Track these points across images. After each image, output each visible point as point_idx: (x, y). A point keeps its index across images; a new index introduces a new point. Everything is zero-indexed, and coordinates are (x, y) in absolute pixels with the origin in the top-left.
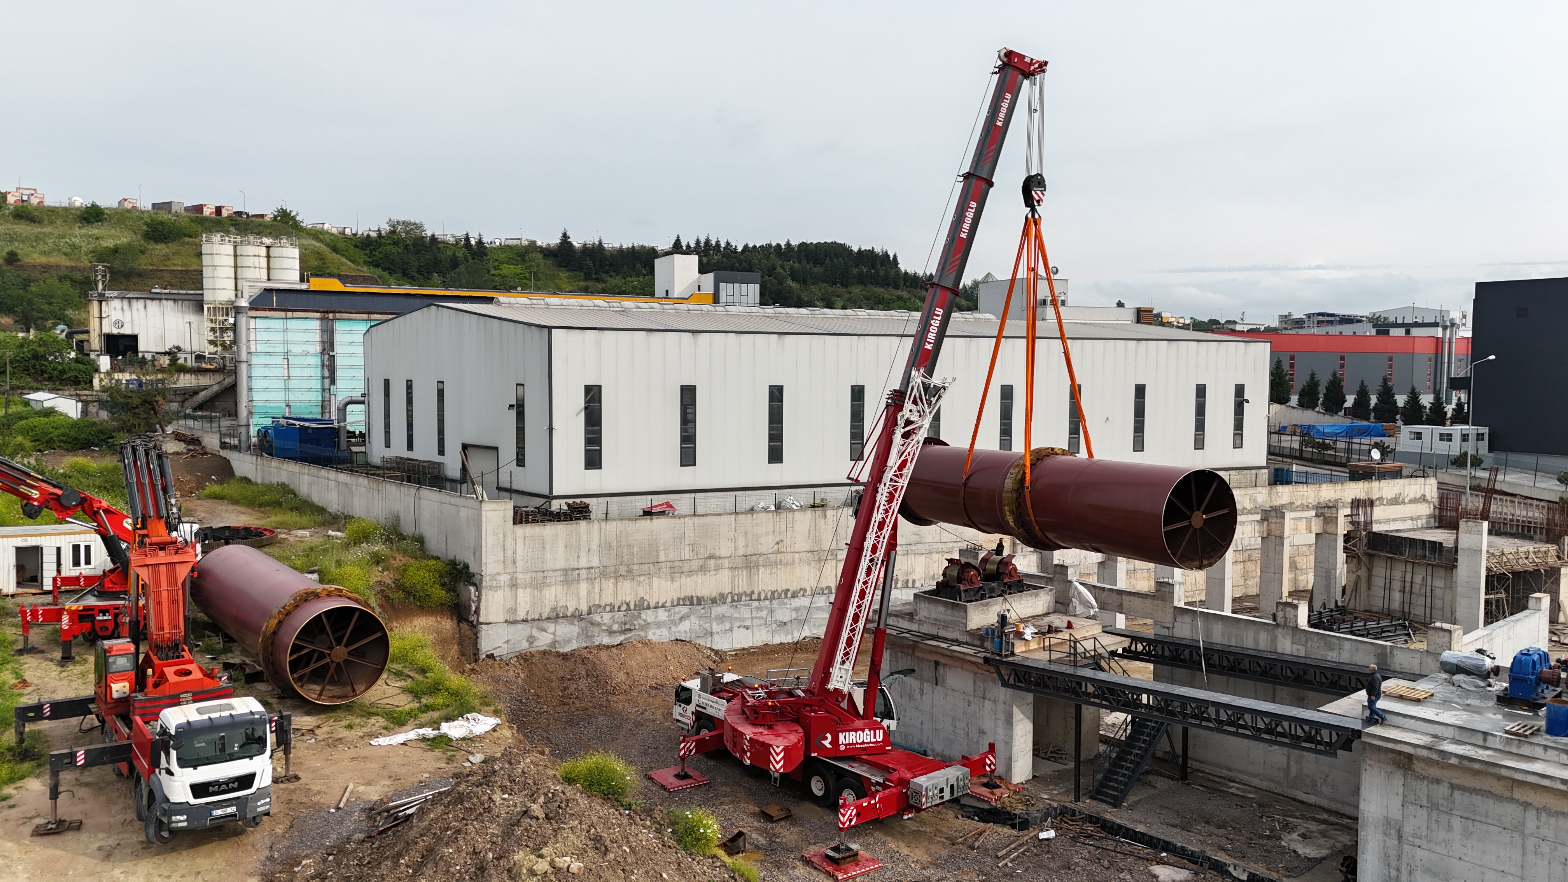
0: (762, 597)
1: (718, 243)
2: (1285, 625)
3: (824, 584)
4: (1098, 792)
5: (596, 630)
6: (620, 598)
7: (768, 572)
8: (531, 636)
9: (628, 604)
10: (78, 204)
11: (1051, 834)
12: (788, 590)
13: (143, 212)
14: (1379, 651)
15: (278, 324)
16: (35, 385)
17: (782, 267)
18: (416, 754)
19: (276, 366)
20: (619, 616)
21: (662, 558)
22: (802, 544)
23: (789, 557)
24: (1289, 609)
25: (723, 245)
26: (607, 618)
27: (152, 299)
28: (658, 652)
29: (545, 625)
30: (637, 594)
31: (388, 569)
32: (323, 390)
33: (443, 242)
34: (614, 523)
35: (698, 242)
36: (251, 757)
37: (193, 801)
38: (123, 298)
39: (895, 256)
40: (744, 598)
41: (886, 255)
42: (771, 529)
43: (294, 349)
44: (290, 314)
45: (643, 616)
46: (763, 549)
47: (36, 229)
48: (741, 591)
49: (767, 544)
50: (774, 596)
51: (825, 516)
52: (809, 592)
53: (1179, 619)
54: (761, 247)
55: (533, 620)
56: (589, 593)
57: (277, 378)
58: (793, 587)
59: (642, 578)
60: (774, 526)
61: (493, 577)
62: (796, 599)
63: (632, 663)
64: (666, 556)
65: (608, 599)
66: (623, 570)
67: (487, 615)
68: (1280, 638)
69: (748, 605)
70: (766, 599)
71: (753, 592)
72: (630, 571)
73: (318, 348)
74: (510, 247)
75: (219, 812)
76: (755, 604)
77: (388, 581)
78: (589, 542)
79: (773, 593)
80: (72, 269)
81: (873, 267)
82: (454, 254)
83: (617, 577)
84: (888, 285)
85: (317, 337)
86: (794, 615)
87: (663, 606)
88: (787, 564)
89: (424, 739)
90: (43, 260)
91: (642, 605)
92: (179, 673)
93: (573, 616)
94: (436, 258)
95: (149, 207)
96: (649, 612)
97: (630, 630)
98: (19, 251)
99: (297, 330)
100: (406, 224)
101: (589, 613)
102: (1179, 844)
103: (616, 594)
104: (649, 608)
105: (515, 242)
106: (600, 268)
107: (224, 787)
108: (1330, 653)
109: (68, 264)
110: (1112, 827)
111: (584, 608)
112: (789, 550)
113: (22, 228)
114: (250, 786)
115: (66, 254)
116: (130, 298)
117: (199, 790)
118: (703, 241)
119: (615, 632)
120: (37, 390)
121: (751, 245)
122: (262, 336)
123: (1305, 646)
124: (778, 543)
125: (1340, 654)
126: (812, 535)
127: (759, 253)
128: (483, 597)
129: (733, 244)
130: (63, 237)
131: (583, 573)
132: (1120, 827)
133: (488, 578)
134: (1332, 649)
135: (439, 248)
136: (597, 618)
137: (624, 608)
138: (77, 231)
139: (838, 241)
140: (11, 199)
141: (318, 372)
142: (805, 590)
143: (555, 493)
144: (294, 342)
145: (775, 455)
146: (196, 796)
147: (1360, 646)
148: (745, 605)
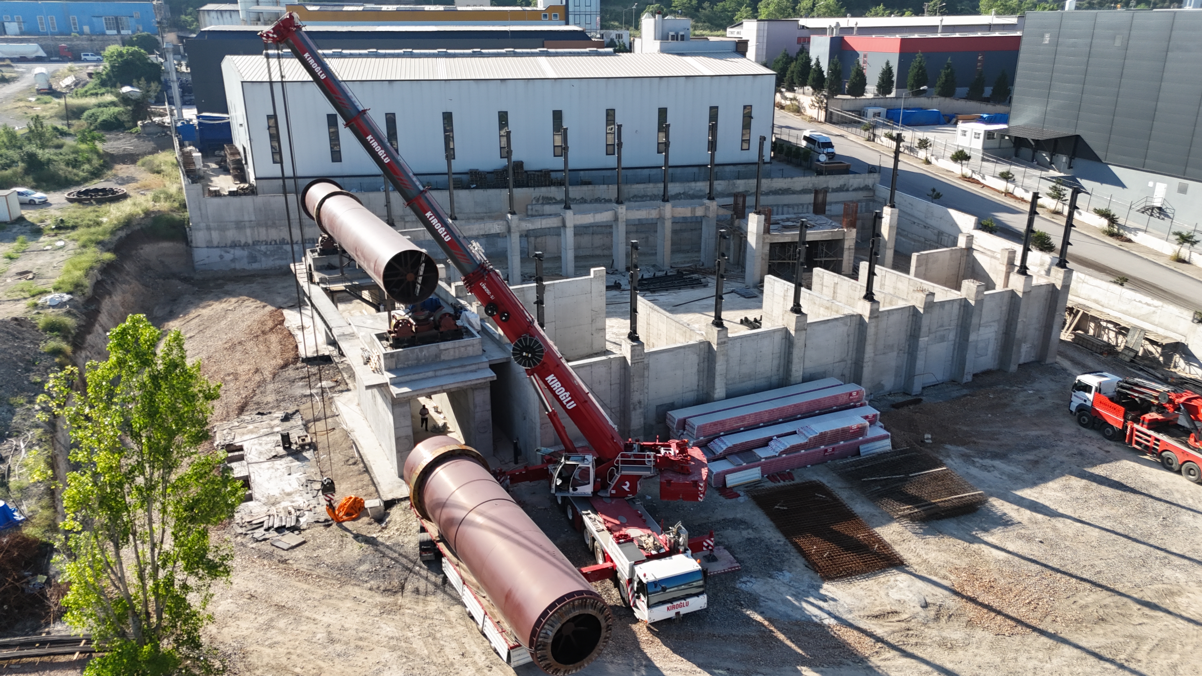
5: (257, 254)
8: (221, 255)
9: (275, 241)
20: (270, 247)
21: (292, 217)
26: (263, 248)
29: (228, 249)
30: (280, 236)
34: (261, 198)
45: (284, 247)
55: (222, 246)
56: (252, 234)
59: (282, 228)
61: (197, 224)
64: (295, 216)
65: (263, 238)
66: (270, 223)
67: (197, 243)
78: (248, 207)
83: (267, 226)
87: (296, 243)
91: (284, 242)
93: (244, 245)
101: (253, 245)
103: (267, 236)
104: (288, 244)
111: (250, 242)
119: (268, 255)
128: (193, 234)
131: (247, 224)
133: (194, 225)
136: (258, 248)
137: (273, 243)
143: (257, 176)
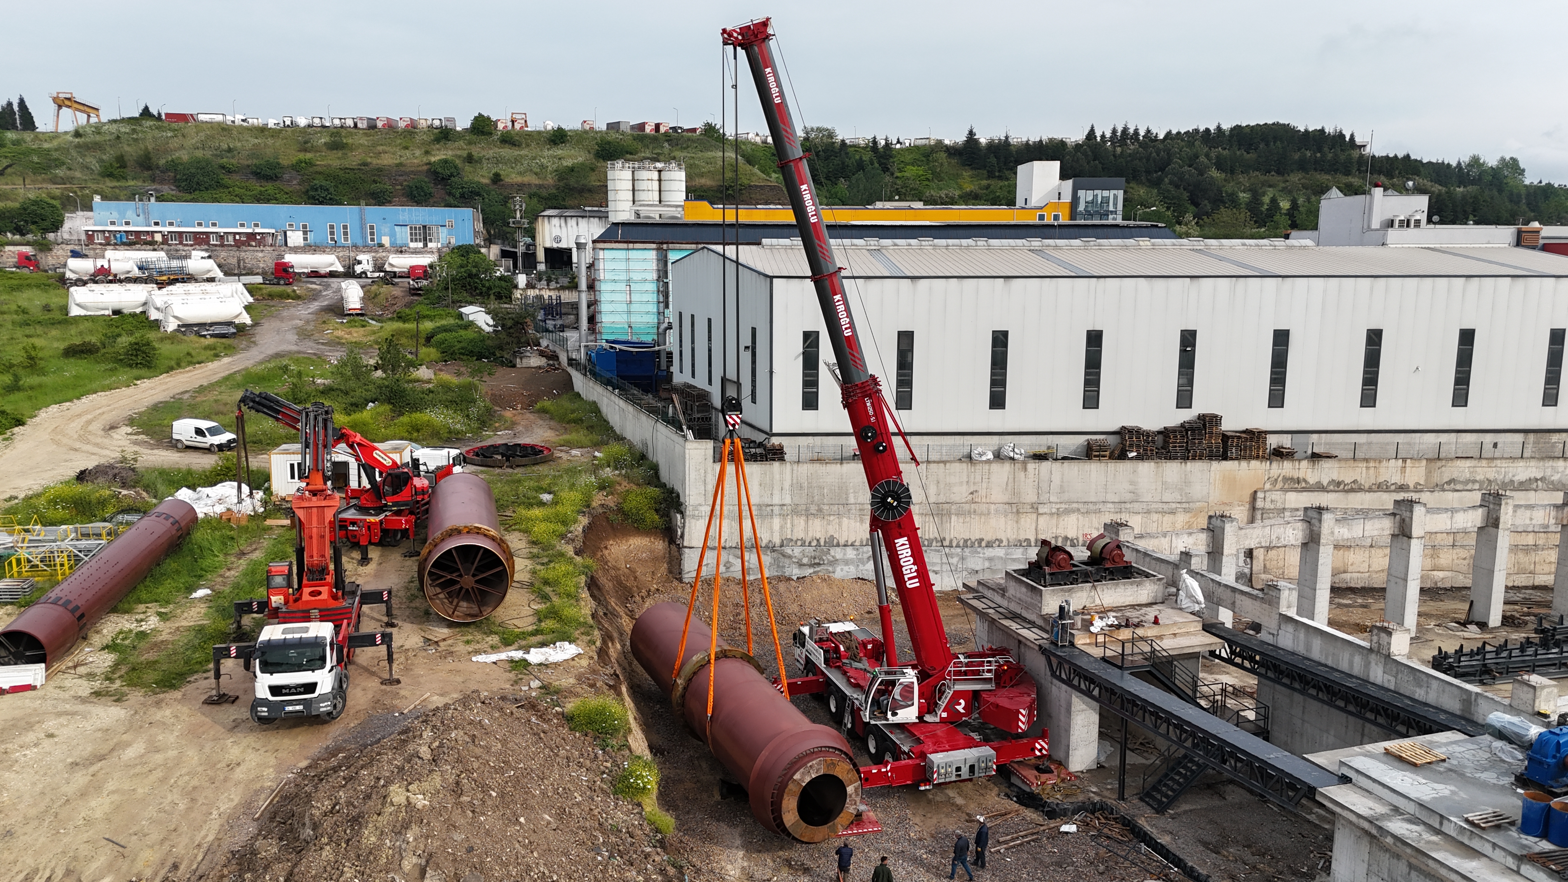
0: (954, 544)
1: (1136, 132)
2: (1378, 652)
3: (1022, 537)
4: (1148, 795)
5: (787, 561)
6: (810, 534)
7: (961, 520)
8: (728, 562)
9: (818, 540)
10: (549, 128)
11: (1073, 828)
12: (982, 540)
13: (597, 132)
14: (1465, 697)
15: (621, 254)
16: (469, 299)
17: (1207, 156)
18: (498, 672)
19: (620, 291)
20: (809, 550)
21: (852, 500)
22: (998, 495)
23: (983, 508)
24: (1383, 635)
25: (1142, 133)
26: (797, 551)
27: (583, 217)
28: (835, 588)
30: (827, 532)
31: (612, 494)
32: (659, 313)
33: (854, 146)
34: (805, 466)
35: (1114, 131)
36: (313, 671)
37: (271, 698)
38: (560, 217)
39: (1352, 136)
40: (934, 544)
41: (1341, 136)
42: (965, 479)
43: (635, 276)
44: (631, 245)
45: (832, 552)
46: (956, 498)
47: (516, 152)
48: (932, 537)
49: (960, 493)
50: (966, 544)
51: (1026, 470)
52: (1005, 543)
53: (1283, 626)
54: (1187, 133)
55: (731, 547)
56: (782, 527)
57: (621, 302)
58: (988, 537)
59: (832, 518)
60: (968, 476)
61: (696, 507)
62: (990, 549)
63: (807, 597)
64: (855, 498)
65: (799, 534)
66: (813, 509)
67: (690, 540)
68: (1373, 664)
69: (938, 551)
70: (958, 546)
71: (944, 539)
72: (820, 510)
73: (655, 276)
74: (917, 147)
75: (289, 708)
76: (947, 550)
77: (612, 504)
78: (782, 481)
79: (966, 541)
80: (540, 186)
81: (1320, 150)
82: (861, 158)
83: (808, 515)
84: (1336, 171)
85: (653, 265)
86: (987, 564)
87: (852, 545)
88: (981, 514)
89: (512, 661)
90: (519, 179)
91: (832, 543)
92: (312, 594)
93: (767, 547)
94: (843, 163)
95: (604, 128)
96: (838, 549)
97: (819, 564)
98: (502, 173)
99: (638, 260)
100: (819, 130)
101: (782, 546)
102: (1190, 864)
103: (806, 531)
104: (838, 545)
105: (924, 142)
106: (1005, 164)
107: (293, 690)
108: (1418, 690)
109: (537, 182)
110: (1139, 832)
111: (777, 541)
112: (984, 500)
113: (507, 152)
114: (313, 692)
115: (536, 174)
116: (566, 217)
117: (275, 690)
118: (1120, 130)
119: (804, 565)
120: (471, 303)
121: (1174, 132)
122: (609, 265)
123: (1396, 678)
124: (972, 493)
125: (1427, 693)
126: (1009, 488)
127: (1183, 140)
128: (687, 524)
129: (1154, 131)
130: (535, 158)
131: (776, 509)
132: (1146, 834)
133: (691, 508)
134: (1421, 686)
135: (847, 153)
136: (788, 551)
137: (814, 543)
138: (546, 153)
139: (1281, 122)
140: (500, 126)
141: (653, 298)
142: (1001, 541)
143: (774, 431)
144: (635, 271)
145: (997, 401)
146: (273, 694)
147: (1448, 688)
148: (936, 551)
